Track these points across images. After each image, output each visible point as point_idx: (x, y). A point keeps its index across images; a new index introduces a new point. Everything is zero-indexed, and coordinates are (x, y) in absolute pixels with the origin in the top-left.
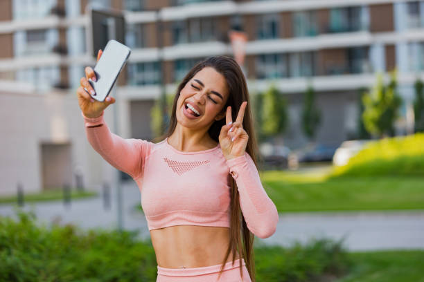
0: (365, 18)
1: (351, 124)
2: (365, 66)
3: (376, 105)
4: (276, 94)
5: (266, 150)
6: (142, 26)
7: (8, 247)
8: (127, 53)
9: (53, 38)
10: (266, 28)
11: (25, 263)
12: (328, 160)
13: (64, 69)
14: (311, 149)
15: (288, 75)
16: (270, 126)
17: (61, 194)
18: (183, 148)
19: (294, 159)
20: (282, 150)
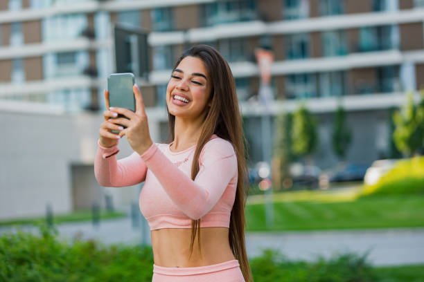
0: (395, 37)
1: (382, 143)
2: (396, 85)
3: (407, 124)
4: (306, 114)
5: (297, 170)
6: (171, 47)
7: (29, 262)
9: (83, 61)
10: (295, 49)
11: (45, 276)
12: (359, 180)
13: (94, 91)
14: (342, 169)
15: (318, 94)
16: (299, 146)
17: (90, 215)
19: (324, 179)
20: (312, 170)
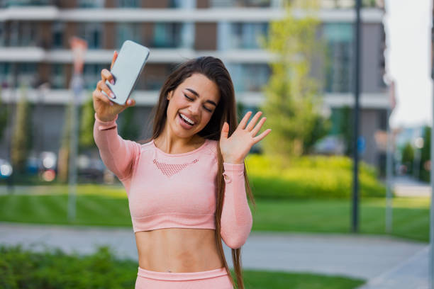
8: (147, 54)
10: (88, 37)
16: (87, 138)
18: (170, 151)
19: (110, 174)
